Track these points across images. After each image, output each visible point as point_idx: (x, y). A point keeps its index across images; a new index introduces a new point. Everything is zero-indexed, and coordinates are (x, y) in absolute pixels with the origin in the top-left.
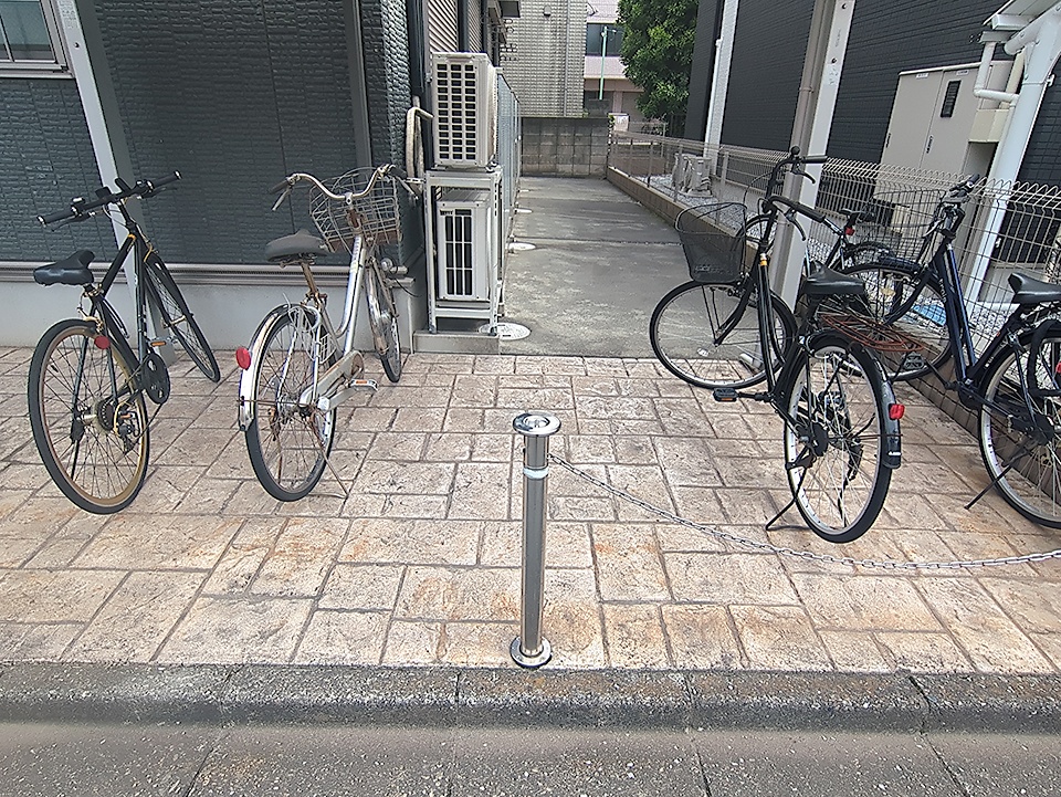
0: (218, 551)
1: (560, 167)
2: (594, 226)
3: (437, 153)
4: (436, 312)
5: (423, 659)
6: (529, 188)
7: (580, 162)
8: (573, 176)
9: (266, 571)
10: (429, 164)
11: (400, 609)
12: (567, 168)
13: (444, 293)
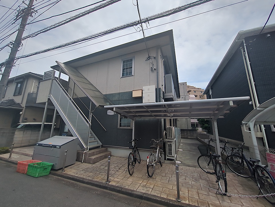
0: (142, 182)
1: (188, 137)
2: (194, 148)
3: (167, 137)
4: (167, 157)
5: (165, 197)
6: (182, 140)
7: (192, 136)
8: (191, 139)
9: (147, 185)
10: (166, 138)
11: (162, 192)
12: (190, 137)
13: (168, 155)
